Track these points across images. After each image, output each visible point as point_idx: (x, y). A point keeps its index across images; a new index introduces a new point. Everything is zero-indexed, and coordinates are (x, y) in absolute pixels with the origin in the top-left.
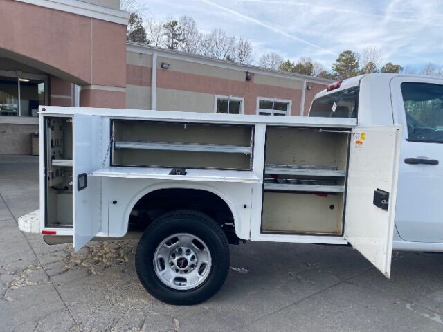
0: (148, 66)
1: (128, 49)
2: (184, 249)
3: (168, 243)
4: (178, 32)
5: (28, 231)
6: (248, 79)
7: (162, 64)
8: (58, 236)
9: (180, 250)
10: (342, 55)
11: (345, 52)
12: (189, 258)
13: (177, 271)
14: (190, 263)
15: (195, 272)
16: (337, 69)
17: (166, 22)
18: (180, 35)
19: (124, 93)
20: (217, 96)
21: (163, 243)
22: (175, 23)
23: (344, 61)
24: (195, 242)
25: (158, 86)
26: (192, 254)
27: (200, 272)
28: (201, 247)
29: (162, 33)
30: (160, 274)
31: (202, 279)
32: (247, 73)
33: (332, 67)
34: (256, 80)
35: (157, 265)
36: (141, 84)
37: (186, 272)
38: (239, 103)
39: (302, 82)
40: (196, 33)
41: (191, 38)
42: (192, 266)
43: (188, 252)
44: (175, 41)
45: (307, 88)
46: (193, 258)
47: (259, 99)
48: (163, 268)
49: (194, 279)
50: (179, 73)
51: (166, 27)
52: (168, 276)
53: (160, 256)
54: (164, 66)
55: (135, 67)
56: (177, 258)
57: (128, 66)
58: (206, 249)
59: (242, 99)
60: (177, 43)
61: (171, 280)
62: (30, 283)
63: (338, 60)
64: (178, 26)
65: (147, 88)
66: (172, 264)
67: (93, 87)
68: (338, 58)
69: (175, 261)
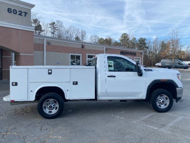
0: (42, 43)
1: (34, 37)
2: (51, 103)
3: (47, 102)
4: (55, 27)
5: (6, 101)
6: (82, 47)
7: (48, 42)
8: (15, 102)
9: (50, 104)
10: (123, 35)
11: (124, 34)
12: (52, 105)
13: (49, 109)
14: (53, 107)
15: (54, 110)
16: (121, 41)
17: (50, 22)
18: (56, 28)
19: (33, 56)
20: (71, 54)
21: (45, 102)
22: (54, 23)
23: (123, 37)
24: (54, 101)
25: (46, 51)
26: (53, 104)
27: (56, 109)
28: (56, 102)
29: (48, 27)
30: (44, 110)
31: (56, 111)
32: (82, 45)
33: (119, 40)
34: (86, 47)
35: (44, 108)
36: (39, 50)
37: (52, 109)
38: (79, 56)
39: (104, 47)
40: (63, 27)
41: (61, 29)
42: (53, 108)
43: (52, 104)
44: (54, 30)
45: (106, 50)
46: (54, 105)
47: (87, 54)
48: (45, 109)
49: (54, 111)
50: (55, 46)
51: (50, 24)
52: (47, 111)
53: (44, 106)
54: (49, 43)
55: (37, 44)
56: (49, 105)
57: (34, 44)
58: (57, 103)
59: (80, 55)
60: (55, 31)
61: (48, 112)
62: (5, 118)
63: (121, 37)
64: (56, 24)
65: (42, 52)
66: (48, 107)
67: (21, 54)
68: (121, 36)
69: (48, 106)
